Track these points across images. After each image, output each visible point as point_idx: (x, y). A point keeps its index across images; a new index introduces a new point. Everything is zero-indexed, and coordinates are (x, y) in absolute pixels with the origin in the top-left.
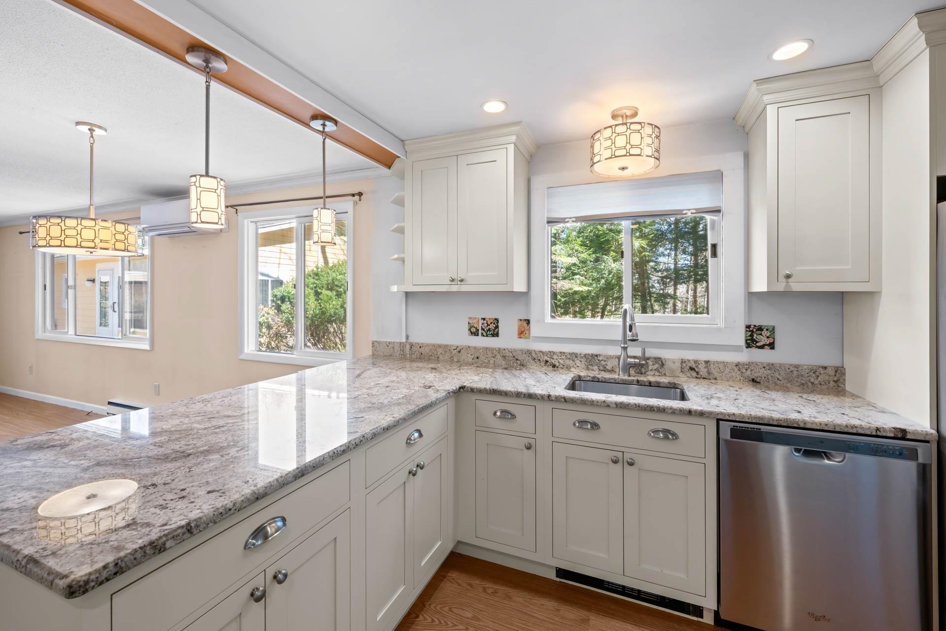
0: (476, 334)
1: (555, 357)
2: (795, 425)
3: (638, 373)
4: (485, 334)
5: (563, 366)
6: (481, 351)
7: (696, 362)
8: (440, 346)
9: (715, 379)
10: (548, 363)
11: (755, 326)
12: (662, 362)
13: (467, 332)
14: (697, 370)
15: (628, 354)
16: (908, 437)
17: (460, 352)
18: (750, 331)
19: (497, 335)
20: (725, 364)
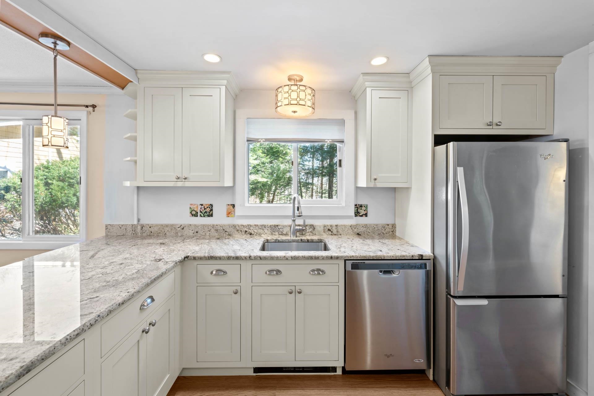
0: (196, 215)
1: (252, 228)
2: (380, 259)
3: (301, 235)
4: (202, 215)
5: (257, 233)
6: (200, 227)
7: (331, 226)
8: (167, 226)
9: (341, 235)
10: (247, 233)
11: (359, 205)
12: (314, 227)
13: (189, 214)
14: (331, 230)
15: (296, 224)
16: (424, 258)
17: (183, 229)
18: (357, 207)
19: (212, 215)
20: (345, 226)
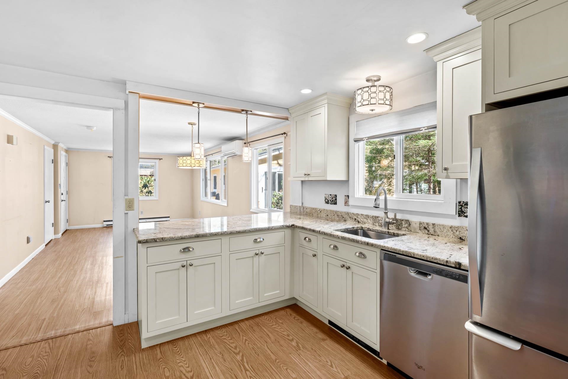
0: (327, 203)
1: (359, 217)
2: (410, 255)
3: (397, 229)
4: (331, 203)
5: (363, 222)
6: (329, 212)
7: (427, 224)
8: (313, 209)
9: (438, 236)
10: (356, 220)
11: (464, 202)
12: (409, 223)
13: (324, 202)
14: (428, 229)
15: (397, 218)
16: (462, 268)
17: (321, 212)
18: (461, 205)
19: (336, 203)
20: (444, 226)
